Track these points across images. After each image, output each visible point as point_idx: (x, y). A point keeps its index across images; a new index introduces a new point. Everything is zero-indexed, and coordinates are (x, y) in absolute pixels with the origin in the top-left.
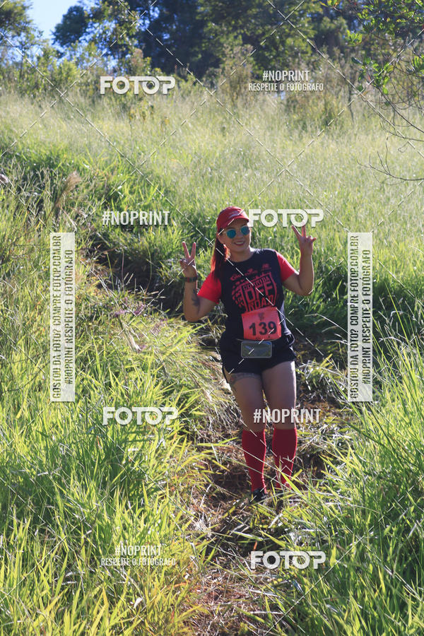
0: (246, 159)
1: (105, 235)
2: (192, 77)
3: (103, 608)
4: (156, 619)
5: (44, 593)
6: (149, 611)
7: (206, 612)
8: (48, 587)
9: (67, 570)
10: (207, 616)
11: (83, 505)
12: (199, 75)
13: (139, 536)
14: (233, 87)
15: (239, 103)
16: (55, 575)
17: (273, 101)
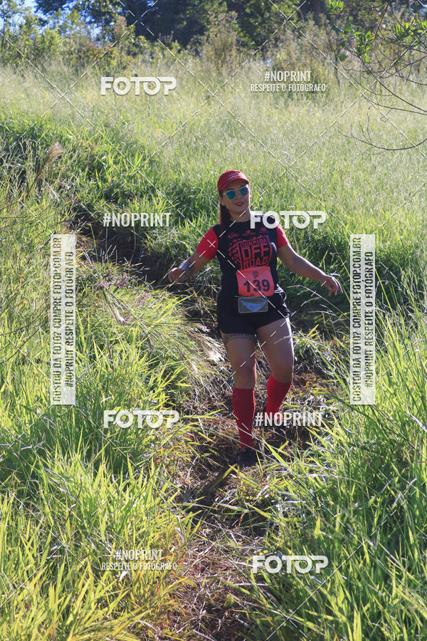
0: (232, 127)
1: (90, 206)
2: (176, 44)
3: (89, 581)
4: (142, 592)
5: (29, 567)
6: (135, 584)
7: (192, 584)
8: (33, 561)
9: (51, 544)
10: (194, 589)
11: (67, 479)
12: (184, 44)
13: (124, 510)
14: (218, 55)
15: (225, 73)
16: (40, 550)
17: (258, 69)
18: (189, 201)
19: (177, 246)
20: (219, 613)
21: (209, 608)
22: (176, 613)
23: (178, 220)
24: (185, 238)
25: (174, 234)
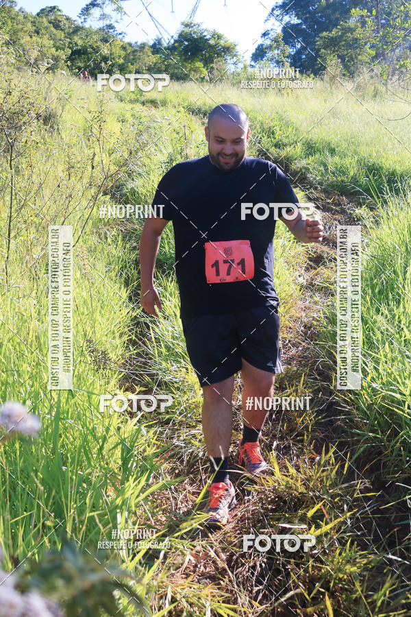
0: (333, 113)
1: (267, 150)
2: (312, 75)
12: (315, 75)
14: (331, 80)
15: (333, 89)
17: (349, 86)
18: (311, 147)
19: (305, 168)
20: (310, 328)
21: (305, 326)
22: (290, 328)
23: (307, 155)
24: (309, 164)
25: (304, 163)
